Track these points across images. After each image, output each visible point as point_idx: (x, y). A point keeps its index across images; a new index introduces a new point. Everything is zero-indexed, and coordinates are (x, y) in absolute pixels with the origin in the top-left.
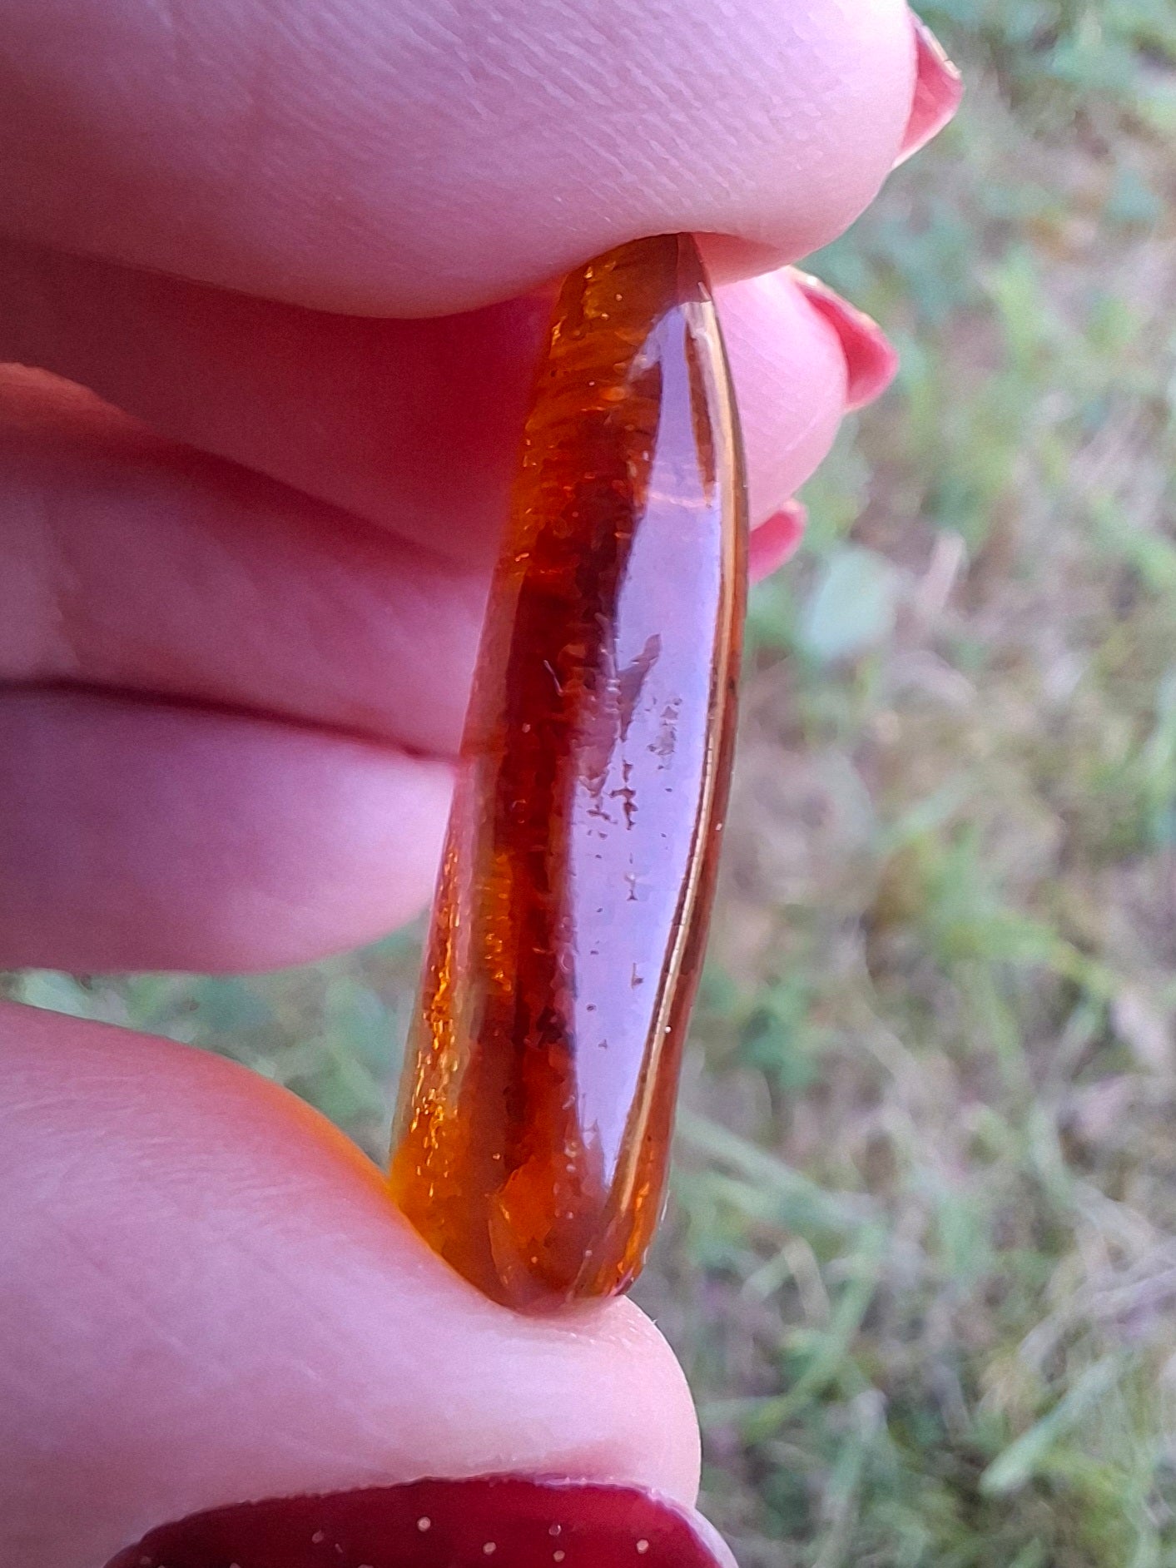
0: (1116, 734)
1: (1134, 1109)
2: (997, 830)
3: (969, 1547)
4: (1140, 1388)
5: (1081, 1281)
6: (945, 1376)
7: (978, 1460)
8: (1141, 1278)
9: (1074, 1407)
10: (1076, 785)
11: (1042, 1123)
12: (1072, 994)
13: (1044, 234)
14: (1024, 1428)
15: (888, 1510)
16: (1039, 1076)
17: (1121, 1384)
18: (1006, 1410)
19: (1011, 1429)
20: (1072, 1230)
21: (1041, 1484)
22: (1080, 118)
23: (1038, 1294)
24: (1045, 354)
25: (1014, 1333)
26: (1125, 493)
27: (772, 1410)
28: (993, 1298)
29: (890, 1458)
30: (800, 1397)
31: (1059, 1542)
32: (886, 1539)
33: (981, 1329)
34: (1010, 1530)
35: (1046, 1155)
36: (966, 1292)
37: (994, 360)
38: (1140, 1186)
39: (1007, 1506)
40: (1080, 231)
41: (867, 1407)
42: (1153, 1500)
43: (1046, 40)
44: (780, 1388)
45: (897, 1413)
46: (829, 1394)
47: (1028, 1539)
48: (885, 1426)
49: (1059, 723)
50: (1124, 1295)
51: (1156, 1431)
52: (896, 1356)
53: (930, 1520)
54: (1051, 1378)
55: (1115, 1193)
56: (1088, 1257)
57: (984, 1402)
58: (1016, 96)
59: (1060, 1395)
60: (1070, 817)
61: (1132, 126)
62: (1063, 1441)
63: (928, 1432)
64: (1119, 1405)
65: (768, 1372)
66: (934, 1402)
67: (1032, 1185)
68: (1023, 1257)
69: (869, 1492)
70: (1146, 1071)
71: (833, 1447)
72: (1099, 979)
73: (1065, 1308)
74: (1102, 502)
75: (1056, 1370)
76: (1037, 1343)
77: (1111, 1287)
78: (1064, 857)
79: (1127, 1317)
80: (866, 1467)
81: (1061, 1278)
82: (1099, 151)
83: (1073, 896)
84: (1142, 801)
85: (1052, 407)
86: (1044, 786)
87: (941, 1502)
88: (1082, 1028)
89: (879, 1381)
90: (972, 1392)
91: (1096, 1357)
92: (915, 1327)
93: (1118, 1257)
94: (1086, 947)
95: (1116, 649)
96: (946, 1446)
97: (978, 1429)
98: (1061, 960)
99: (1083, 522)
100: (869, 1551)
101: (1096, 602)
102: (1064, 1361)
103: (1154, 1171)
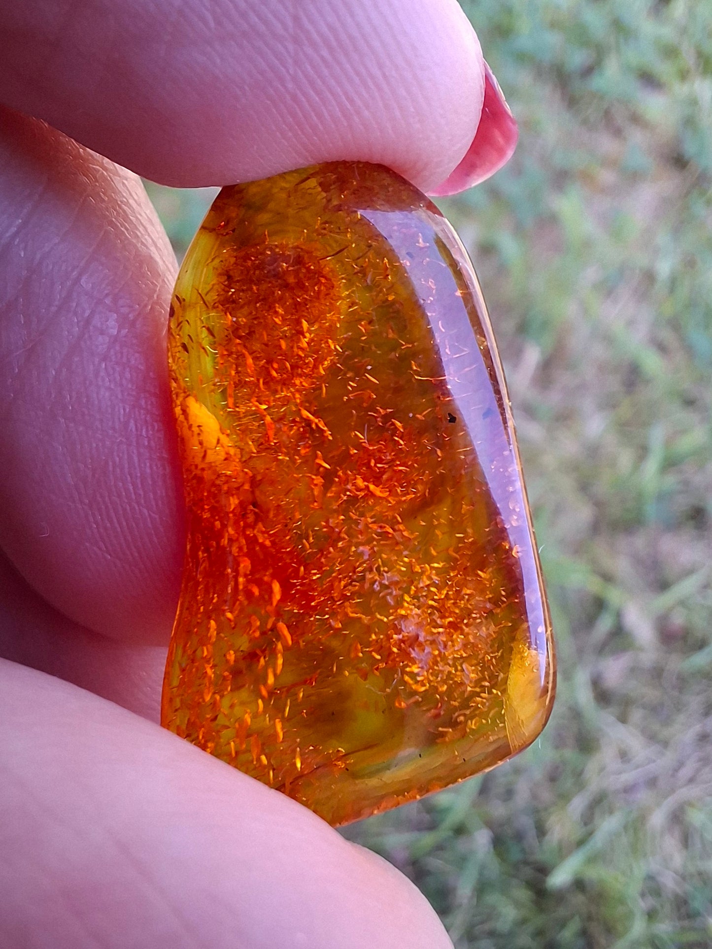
0: (625, 458)
1: (633, 671)
2: (558, 510)
3: (539, 921)
4: (636, 830)
5: (602, 769)
6: (526, 822)
7: (544, 870)
8: (637, 767)
9: (599, 840)
10: (603, 487)
11: (582, 677)
12: (599, 605)
13: (586, 178)
14: (570, 852)
15: (493, 898)
16: (580, 651)
17: (625, 828)
18: (560, 843)
19: (563, 852)
20: (598, 740)
21: (579, 885)
22: (607, 115)
23: (579, 775)
24: (587, 244)
25: (564, 798)
26: (631, 323)
27: (428, 840)
28: (553, 778)
29: (494, 868)
30: (443, 833)
31: (590, 918)
32: (491, 914)
33: (546, 795)
34: (562, 912)
35: (584, 697)
36: (538, 774)
37: (558, 247)
38: (637, 715)
39: (560, 896)
40: (607, 177)
41: (481, 839)
42: (643, 895)
43: (588, 71)
44: (432, 827)
45: (498, 843)
46: (460, 830)
47: (572, 916)
48: (492, 850)
49: (593, 451)
50: (628, 777)
51: (645, 855)
52: (498, 810)
53: (517, 904)
54: (586, 824)
55: (623, 719)
56: (607, 755)
57: (547, 838)
58: (572, 102)
59: (590, 834)
60: (599, 504)
61: (636, 119)
62: (592, 860)
63: (515, 855)
64: (625, 840)
65: (427, 817)
66: (519, 837)
67: (576, 714)
68: (570, 754)
69: (482, 888)
70: (641, 649)
71: (462, 861)
72: (614, 596)
73: (595, 783)
74: (618, 327)
75: (588, 818)
76: (578, 804)
77: (620, 773)
78: (596, 528)
79: (629, 790)
80: (481, 874)
81: (592, 767)
82: (618, 133)
83: (600, 549)
84: (640, 497)
85: (591, 274)
86: (584, 487)
87: (523, 894)
88: (605, 624)
89: (489, 824)
90: (541, 831)
91: (611, 812)
92: (509, 794)
93: (624, 755)
94: (607, 578)
95: (625, 410)
96: (526, 863)
97: (543, 853)
98: (594, 585)
99: (608, 339)
100: (482, 923)
101: (614, 383)
102: (592, 814)
103: (644, 707)
